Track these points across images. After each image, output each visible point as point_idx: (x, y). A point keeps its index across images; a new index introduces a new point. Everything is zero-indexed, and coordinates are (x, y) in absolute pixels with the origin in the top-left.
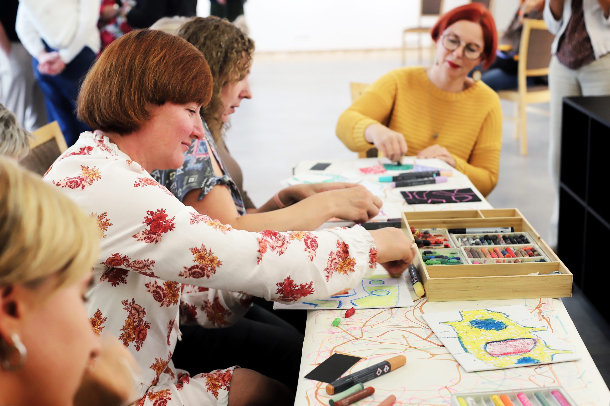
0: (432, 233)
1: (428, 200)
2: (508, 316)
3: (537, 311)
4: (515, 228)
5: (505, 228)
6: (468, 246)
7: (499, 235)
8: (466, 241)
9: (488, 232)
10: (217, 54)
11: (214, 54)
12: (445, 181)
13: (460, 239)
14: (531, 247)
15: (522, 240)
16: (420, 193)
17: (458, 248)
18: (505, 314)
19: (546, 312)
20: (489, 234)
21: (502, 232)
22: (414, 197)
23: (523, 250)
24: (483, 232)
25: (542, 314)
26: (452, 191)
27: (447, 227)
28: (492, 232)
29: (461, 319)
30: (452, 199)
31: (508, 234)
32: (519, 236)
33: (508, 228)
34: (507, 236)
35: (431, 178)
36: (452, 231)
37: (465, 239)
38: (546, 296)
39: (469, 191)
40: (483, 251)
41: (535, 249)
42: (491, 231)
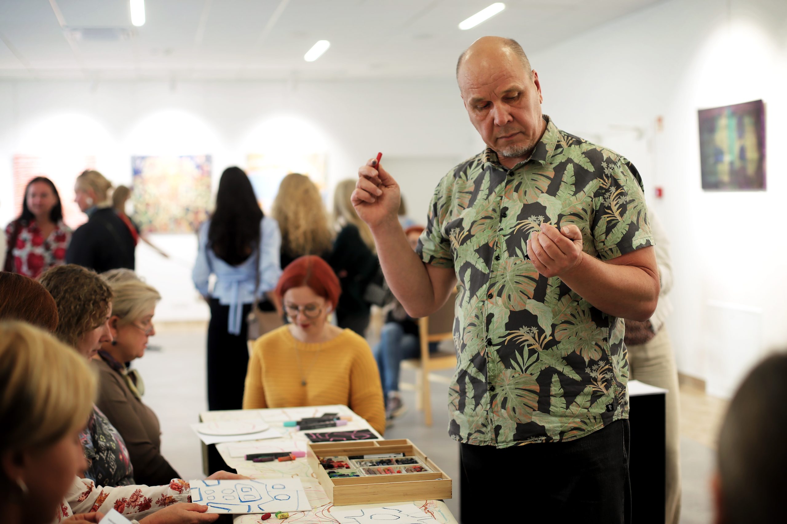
0: (335, 459)
1: (330, 438)
2: (401, 511)
3: (424, 508)
4: (406, 454)
5: (397, 454)
6: (365, 467)
7: (392, 459)
8: (364, 464)
9: (382, 457)
10: (75, 308)
11: (72, 307)
12: (345, 424)
13: (359, 463)
14: (419, 466)
15: (412, 461)
16: (323, 435)
17: (358, 469)
18: (398, 510)
19: (430, 508)
20: (384, 459)
21: (395, 457)
22: (317, 437)
23: (412, 468)
24: (379, 458)
25: (427, 510)
26: (352, 432)
27: (347, 455)
28: (387, 457)
29: (363, 514)
30: (351, 438)
31: (400, 458)
32: (409, 459)
33: (400, 454)
34: (399, 460)
35: (332, 422)
36: (351, 458)
37: (363, 463)
38: (431, 498)
39: (367, 431)
40: (379, 470)
41: (423, 467)
42: (385, 457)
